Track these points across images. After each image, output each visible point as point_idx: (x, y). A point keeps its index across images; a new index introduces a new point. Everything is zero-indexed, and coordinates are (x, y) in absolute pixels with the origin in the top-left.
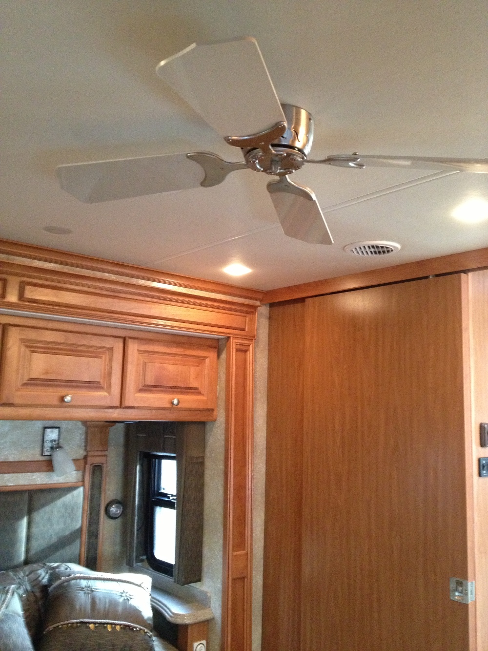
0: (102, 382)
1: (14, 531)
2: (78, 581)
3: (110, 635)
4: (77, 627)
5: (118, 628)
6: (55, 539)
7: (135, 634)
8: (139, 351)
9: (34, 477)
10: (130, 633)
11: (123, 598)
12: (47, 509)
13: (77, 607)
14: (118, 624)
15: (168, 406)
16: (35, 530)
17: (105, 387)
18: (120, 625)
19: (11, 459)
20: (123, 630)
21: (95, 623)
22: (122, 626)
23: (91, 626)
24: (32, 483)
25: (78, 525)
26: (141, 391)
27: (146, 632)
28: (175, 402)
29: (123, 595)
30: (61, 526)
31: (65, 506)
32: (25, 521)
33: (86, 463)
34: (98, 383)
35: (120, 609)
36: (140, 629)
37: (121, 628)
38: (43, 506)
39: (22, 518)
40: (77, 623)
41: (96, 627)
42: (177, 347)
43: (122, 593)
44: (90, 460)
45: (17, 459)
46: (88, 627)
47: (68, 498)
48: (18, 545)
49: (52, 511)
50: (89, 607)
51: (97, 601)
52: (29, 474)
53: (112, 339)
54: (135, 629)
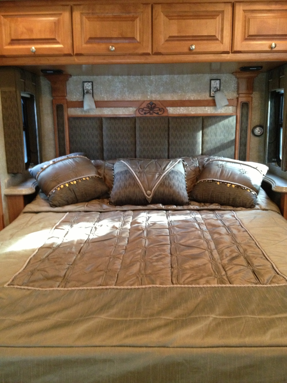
0: (217, 36)
1: (195, 138)
2: (218, 161)
3: (228, 189)
4: (210, 182)
5: (233, 186)
6: (218, 144)
7: (244, 190)
8: (244, 11)
9: (206, 109)
10: (241, 190)
11: (240, 172)
12: (213, 127)
13: (212, 173)
14: (234, 184)
15: (269, 49)
16: (206, 138)
17: (220, 39)
18: (235, 185)
19: (192, 98)
20: (236, 188)
21: (220, 182)
22: (236, 185)
23: (218, 183)
24: (205, 112)
25: (233, 138)
26: (246, 39)
27: (251, 191)
28: (273, 45)
29: (241, 171)
30: (222, 137)
31: (224, 126)
32: (200, 133)
33: (238, 101)
34: (214, 36)
35: (237, 177)
36: (247, 189)
37: (235, 186)
38: (211, 125)
39: (199, 131)
40: (211, 180)
41: (220, 184)
42: (276, 4)
43: (241, 170)
44: (240, 100)
45: (196, 99)
46: (216, 183)
47: (226, 121)
48: (197, 145)
49: (216, 128)
50: (219, 174)
51: (224, 172)
52: (203, 107)
53: (223, 4)
54: (243, 188)
